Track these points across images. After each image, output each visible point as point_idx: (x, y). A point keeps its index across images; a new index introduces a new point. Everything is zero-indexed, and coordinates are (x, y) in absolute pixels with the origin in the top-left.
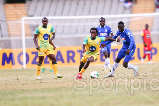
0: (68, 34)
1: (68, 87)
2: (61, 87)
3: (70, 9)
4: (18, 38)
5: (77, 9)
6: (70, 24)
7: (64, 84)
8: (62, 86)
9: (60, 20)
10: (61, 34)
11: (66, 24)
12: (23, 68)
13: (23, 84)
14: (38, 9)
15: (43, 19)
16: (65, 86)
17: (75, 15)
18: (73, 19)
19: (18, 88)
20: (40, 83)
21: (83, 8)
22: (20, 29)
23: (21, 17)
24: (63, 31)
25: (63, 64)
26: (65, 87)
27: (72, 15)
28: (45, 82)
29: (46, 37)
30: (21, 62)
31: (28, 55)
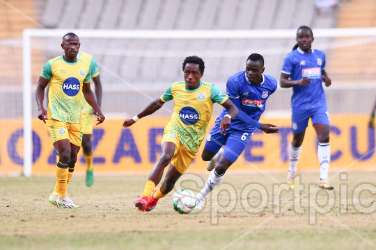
0: (153, 81)
1: (150, 232)
2: (129, 232)
3: (161, 11)
4: (12, 89)
5: (180, 11)
6: (160, 54)
7: (138, 222)
8: (132, 229)
9: (132, 40)
10: (132, 81)
11: (149, 54)
12: (23, 175)
13: (23, 221)
14: (69, 8)
15: (67, 38)
16: (142, 229)
17: (175, 27)
18: (170, 40)
19: (7, 230)
20: (71, 218)
21: (199, 10)
22: (18, 65)
23: (21, 31)
24: (139, 72)
25: (139, 166)
26: (140, 232)
27: (166, 28)
28: (86, 215)
29: (71, 87)
30: (19, 158)
31: (39, 139)
